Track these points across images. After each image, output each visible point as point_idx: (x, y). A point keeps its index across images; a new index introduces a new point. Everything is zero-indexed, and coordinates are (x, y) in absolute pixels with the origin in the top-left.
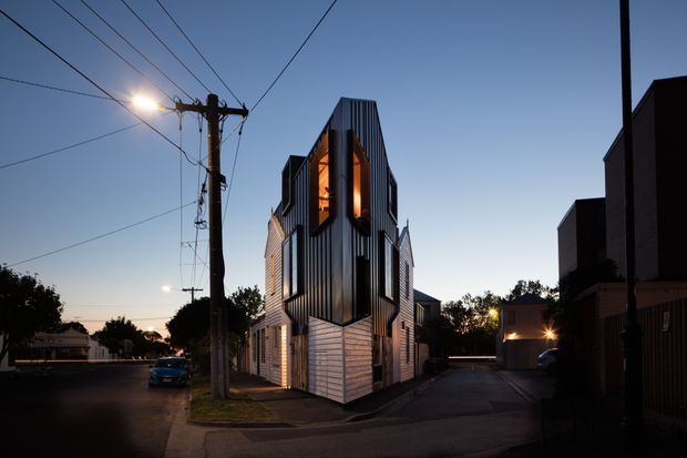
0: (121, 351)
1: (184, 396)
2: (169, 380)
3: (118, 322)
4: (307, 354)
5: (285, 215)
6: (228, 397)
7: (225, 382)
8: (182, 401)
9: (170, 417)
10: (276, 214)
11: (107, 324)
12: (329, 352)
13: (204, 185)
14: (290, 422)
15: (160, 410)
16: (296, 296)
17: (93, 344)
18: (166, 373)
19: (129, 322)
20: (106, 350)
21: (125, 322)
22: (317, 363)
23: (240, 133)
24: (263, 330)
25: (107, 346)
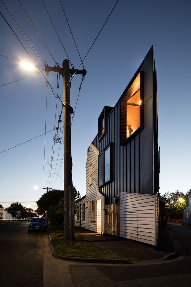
0: (16, 216)
1: (46, 237)
2: (38, 228)
3: (16, 204)
4: (118, 215)
5: (100, 141)
6: (74, 239)
7: (72, 230)
8: (46, 240)
9: (41, 251)
10: (94, 143)
11: (11, 205)
12: (139, 212)
13: (60, 116)
14: (127, 260)
15: (34, 246)
16: (108, 183)
17: (5, 213)
18: (36, 225)
19: (20, 204)
20: (11, 215)
21: (19, 204)
22: (128, 219)
23: (80, 89)
24: (84, 204)
25: (11, 213)
